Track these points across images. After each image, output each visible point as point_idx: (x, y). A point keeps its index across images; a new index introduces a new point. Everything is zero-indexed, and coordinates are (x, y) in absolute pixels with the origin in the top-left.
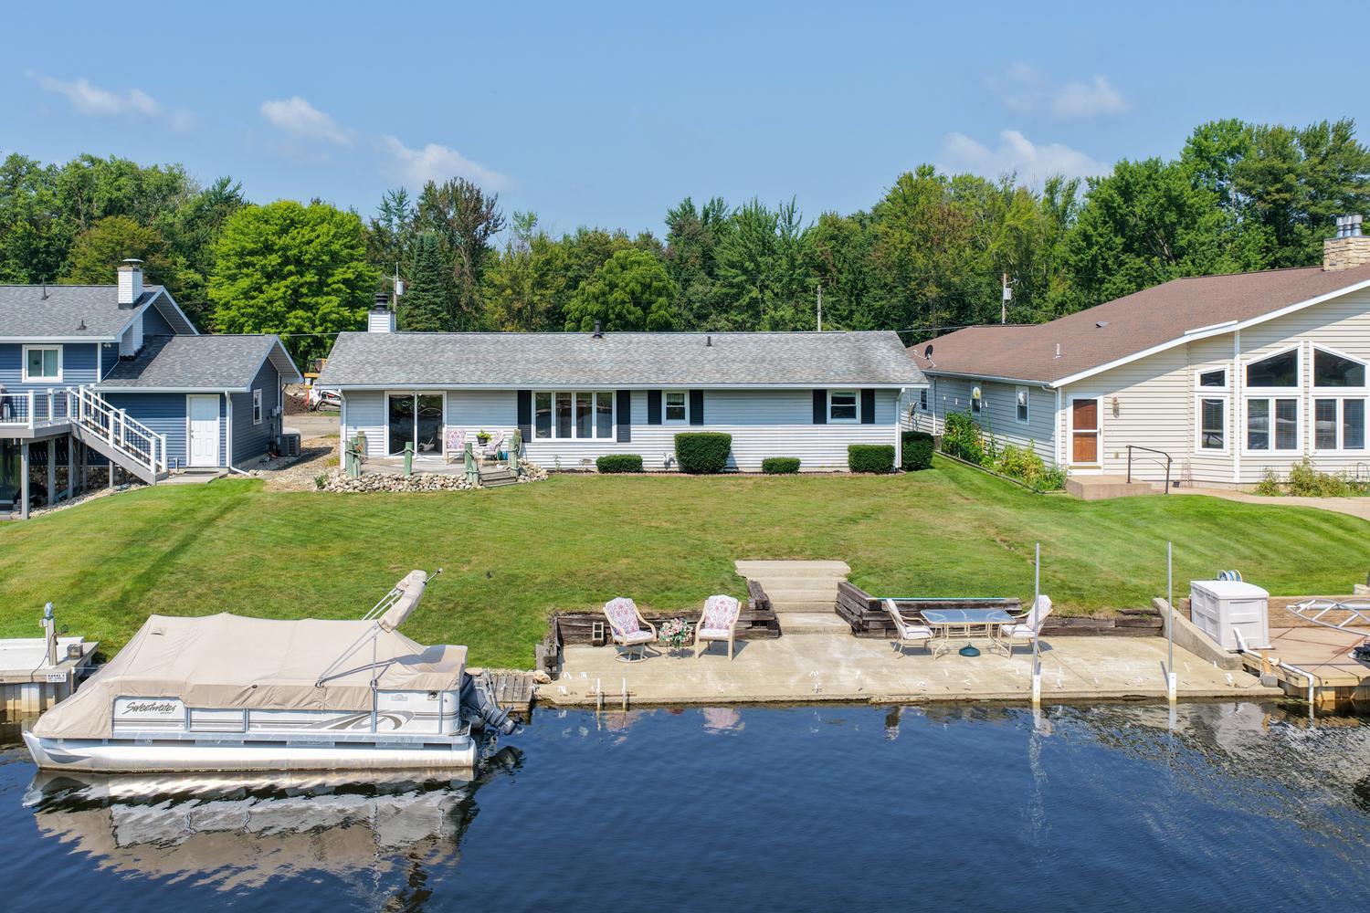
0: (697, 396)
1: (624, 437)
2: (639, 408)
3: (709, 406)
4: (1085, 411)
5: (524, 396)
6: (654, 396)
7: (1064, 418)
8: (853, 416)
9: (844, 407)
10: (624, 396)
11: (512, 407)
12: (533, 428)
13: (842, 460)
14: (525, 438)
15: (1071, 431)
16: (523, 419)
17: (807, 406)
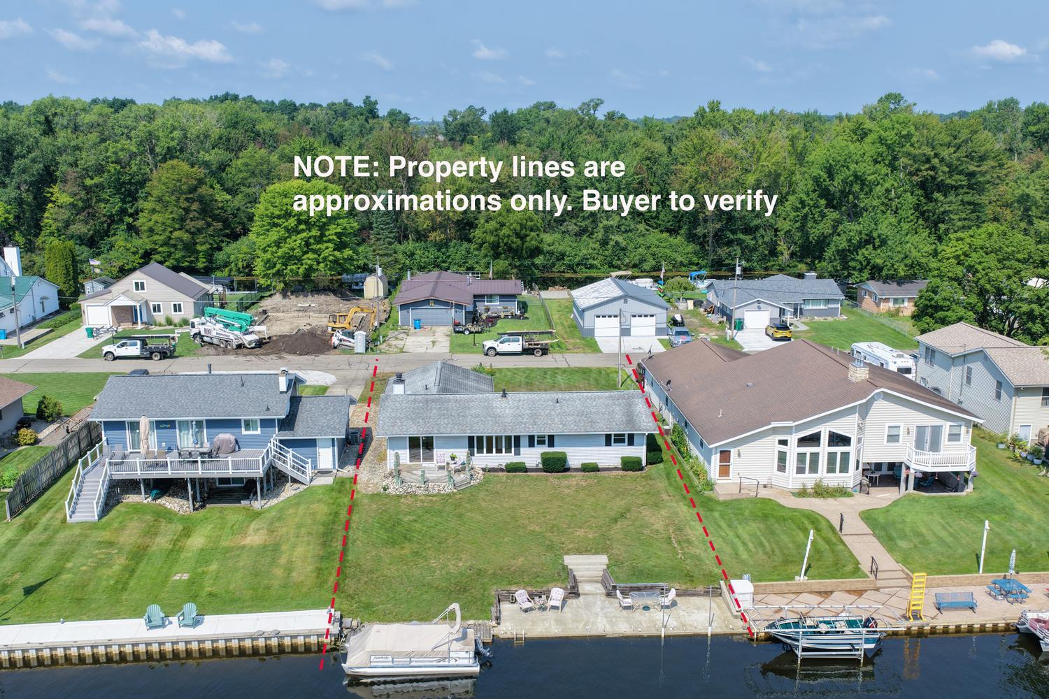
0: (551, 438)
1: (518, 453)
2: (524, 442)
3: (556, 441)
4: (725, 455)
5: (471, 439)
6: (531, 438)
7: (716, 458)
8: (624, 442)
9: (619, 439)
10: (517, 438)
11: (466, 442)
12: (476, 450)
13: (618, 463)
14: (472, 454)
15: (718, 464)
16: (471, 446)
17: (603, 440)
